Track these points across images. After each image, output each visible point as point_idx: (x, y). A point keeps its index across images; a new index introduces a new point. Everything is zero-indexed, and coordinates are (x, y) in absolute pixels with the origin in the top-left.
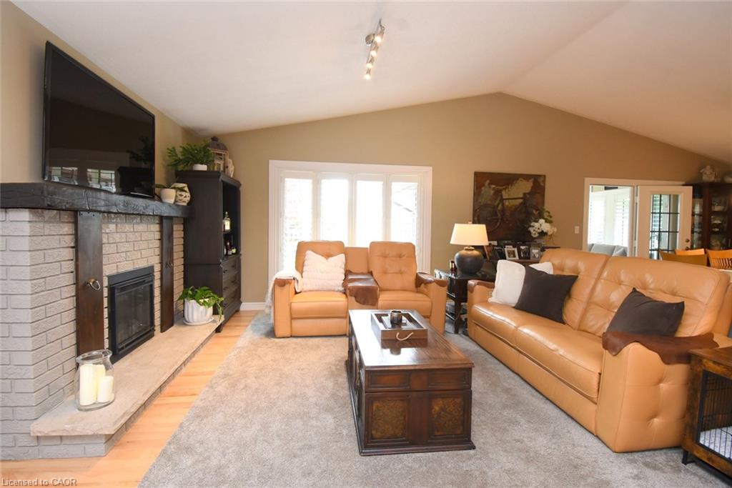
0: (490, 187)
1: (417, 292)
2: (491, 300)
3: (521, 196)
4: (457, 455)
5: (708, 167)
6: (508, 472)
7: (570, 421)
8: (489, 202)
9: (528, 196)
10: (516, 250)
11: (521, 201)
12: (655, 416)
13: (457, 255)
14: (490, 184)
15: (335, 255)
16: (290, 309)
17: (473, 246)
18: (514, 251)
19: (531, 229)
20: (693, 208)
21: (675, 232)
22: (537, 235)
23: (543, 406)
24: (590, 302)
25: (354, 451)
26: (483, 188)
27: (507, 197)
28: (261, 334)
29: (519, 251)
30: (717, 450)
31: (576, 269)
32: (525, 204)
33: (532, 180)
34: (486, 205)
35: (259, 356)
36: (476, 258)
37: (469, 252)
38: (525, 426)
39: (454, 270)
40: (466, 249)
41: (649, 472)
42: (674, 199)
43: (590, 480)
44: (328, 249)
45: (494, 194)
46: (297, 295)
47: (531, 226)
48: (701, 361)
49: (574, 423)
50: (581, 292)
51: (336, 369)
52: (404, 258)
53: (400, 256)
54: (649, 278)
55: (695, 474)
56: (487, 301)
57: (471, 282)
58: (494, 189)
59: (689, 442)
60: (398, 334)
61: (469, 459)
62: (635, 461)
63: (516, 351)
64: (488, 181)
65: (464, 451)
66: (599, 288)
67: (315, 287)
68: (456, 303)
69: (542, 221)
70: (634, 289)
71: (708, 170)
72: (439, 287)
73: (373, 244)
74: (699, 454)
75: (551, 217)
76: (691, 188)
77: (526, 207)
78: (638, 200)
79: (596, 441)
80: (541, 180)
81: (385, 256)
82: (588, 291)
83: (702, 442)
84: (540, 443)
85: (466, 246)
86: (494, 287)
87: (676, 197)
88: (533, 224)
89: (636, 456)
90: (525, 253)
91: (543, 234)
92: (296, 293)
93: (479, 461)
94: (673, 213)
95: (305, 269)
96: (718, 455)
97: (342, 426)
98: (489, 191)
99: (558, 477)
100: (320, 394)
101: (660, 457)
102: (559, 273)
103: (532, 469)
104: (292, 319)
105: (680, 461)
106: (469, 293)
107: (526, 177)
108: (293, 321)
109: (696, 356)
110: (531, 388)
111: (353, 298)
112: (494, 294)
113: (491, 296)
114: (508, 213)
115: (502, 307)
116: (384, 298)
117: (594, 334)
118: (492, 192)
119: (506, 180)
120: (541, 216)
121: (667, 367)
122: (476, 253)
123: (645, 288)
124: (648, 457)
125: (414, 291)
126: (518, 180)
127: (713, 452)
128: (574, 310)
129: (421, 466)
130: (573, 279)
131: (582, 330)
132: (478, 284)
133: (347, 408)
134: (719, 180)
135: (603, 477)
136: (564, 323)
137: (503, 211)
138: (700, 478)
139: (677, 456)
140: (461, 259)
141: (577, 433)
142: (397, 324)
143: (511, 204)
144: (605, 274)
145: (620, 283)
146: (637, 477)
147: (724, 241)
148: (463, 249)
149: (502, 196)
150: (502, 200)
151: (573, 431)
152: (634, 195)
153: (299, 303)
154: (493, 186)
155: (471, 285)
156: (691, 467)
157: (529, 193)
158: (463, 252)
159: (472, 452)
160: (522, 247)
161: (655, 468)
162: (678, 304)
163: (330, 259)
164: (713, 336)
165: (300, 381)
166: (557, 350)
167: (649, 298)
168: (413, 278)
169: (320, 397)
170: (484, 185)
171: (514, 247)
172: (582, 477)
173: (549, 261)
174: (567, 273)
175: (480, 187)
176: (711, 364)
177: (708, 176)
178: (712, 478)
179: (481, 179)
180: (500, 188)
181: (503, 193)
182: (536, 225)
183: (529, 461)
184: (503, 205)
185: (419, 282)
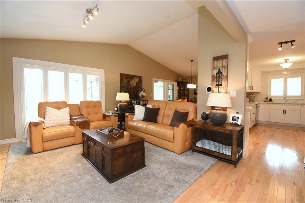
0: (126, 79)
1: (104, 120)
2: (134, 119)
3: (136, 83)
4: (142, 170)
5: (180, 77)
6: (158, 169)
7: (166, 150)
8: (126, 85)
9: (137, 83)
10: (135, 102)
11: (135, 85)
12: (186, 142)
13: (119, 105)
14: (126, 78)
15: (63, 108)
16: (42, 137)
17: (124, 101)
18: (135, 103)
19: (139, 95)
20: (177, 88)
21: (174, 95)
22: (141, 97)
23: (158, 148)
24: (164, 115)
25: (107, 183)
28: (22, 154)
29: (136, 102)
30: (200, 146)
31: (159, 106)
32: (137, 86)
33: (139, 78)
34: (125, 86)
35: (29, 165)
36: (126, 105)
37: (123, 103)
38: (156, 155)
39: (117, 111)
40: (122, 102)
41: (187, 157)
42: (173, 86)
43: (177, 163)
44: (59, 106)
45: (127, 82)
46: (44, 130)
47: (139, 94)
48: (195, 125)
49: (167, 150)
50: (161, 113)
51: (79, 158)
52: (97, 107)
53: (95, 107)
54: (178, 107)
55: (196, 154)
56: (133, 120)
57: (127, 114)
58: (127, 80)
59: (193, 146)
60: (114, 135)
61: (146, 169)
62: (183, 155)
63: (146, 134)
64: (125, 77)
65: (144, 168)
66: (166, 111)
67: (54, 125)
68: (120, 123)
69: (142, 92)
70: (176, 110)
71: (180, 78)
72: (115, 117)
73: (81, 102)
74: (196, 149)
75: (145, 91)
76: (176, 83)
77: (137, 87)
78: (165, 86)
79: (173, 153)
80: (141, 78)
81: (88, 107)
82: (163, 111)
83: (196, 146)
84: (162, 158)
85: (122, 101)
86: (134, 115)
87: (173, 85)
88: (140, 93)
89: (183, 154)
90: (138, 103)
91: (143, 96)
92: (44, 129)
93: (149, 169)
94: (173, 90)
95: (46, 116)
96: (200, 147)
97: (96, 177)
98: (125, 81)
99: (170, 165)
100: (77, 170)
101: (188, 153)
102: (154, 108)
103: (163, 166)
104: (43, 142)
105: (192, 152)
106: (126, 118)
107: (137, 77)
108: (44, 143)
109: (194, 124)
110: (152, 145)
111: (78, 127)
112: (134, 117)
113: (134, 118)
114: (132, 89)
115: (138, 121)
116: (92, 125)
117: (166, 124)
119: (131, 77)
120: (141, 91)
121: (188, 128)
122: (125, 103)
123: (177, 110)
124: (186, 153)
125: (103, 120)
126: (134, 77)
127: (199, 147)
128: (160, 119)
129: (133, 178)
130: (159, 109)
131: (162, 124)
132: (130, 114)
133: (94, 170)
134: (182, 81)
135: (179, 161)
136: (157, 123)
137: (130, 88)
138: (197, 154)
139: (191, 151)
140: (120, 106)
141: (169, 153)
142: (112, 131)
143: (133, 86)
144: (167, 107)
145: (171, 109)
146: (186, 159)
147: (183, 97)
148: (121, 102)
150: (130, 84)
151: (168, 153)
152: (164, 84)
153: (47, 133)
154: (127, 79)
155: (127, 115)
156: (195, 153)
157: (138, 82)
158: (121, 103)
159: (146, 167)
160: (137, 101)
161: (188, 155)
162: (187, 112)
163: (61, 110)
164: (194, 119)
165: (63, 168)
166: (161, 131)
167: (180, 112)
168: (102, 115)
169: (78, 171)
171: (135, 101)
172: (175, 163)
173: (150, 104)
174: (156, 107)
176: (197, 125)
177: (180, 80)
178: (199, 154)
179: (123, 76)
180: (130, 80)
181: (130, 82)
182: (141, 93)
183: (161, 164)
184: (130, 86)
185: (105, 117)
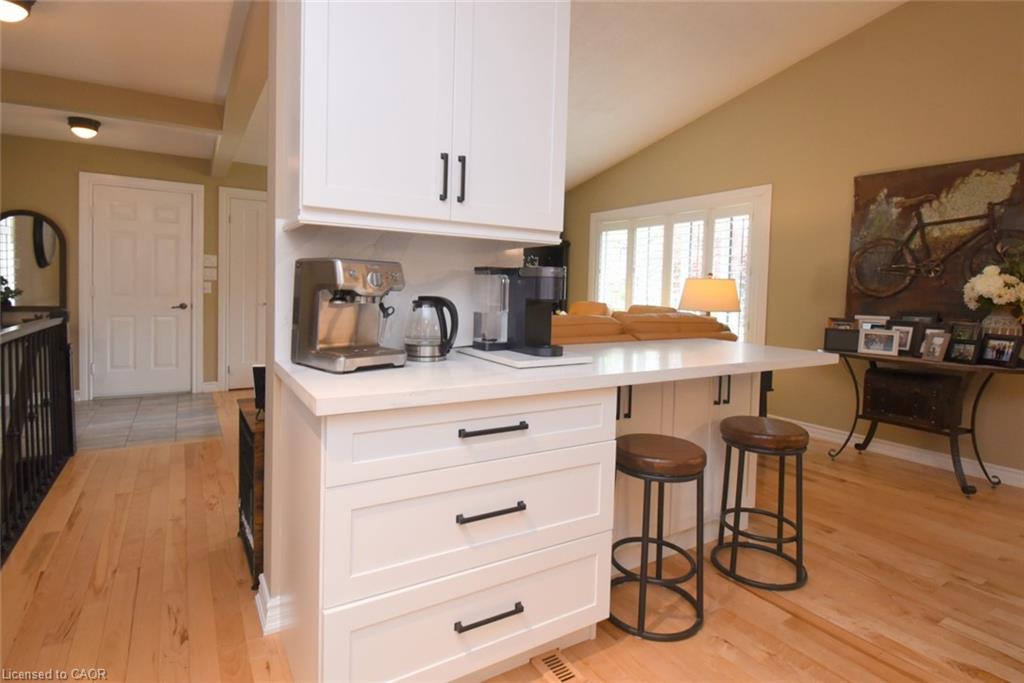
0: (888, 203)
3: (981, 211)
8: (887, 235)
9: (1001, 210)
11: (978, 223)
14: (888, 196)
26: (872, 207)
27: (936, 219)
33: (1017, 167)
45: (902, 214)
58: (897, 205)
64: (886, 191)
98: (889, 210)
118: (895, 212)
119: (935, 179)
137: (926, 248)
143: (948, 233)
149: (919, 216)
150: (921, 226)
154: (897, 199)
157: (1003, 203)
170: (873, 201)
175: (867, 205)
180: (917, 201)
181: (925, 210)
184: (923, 236)
